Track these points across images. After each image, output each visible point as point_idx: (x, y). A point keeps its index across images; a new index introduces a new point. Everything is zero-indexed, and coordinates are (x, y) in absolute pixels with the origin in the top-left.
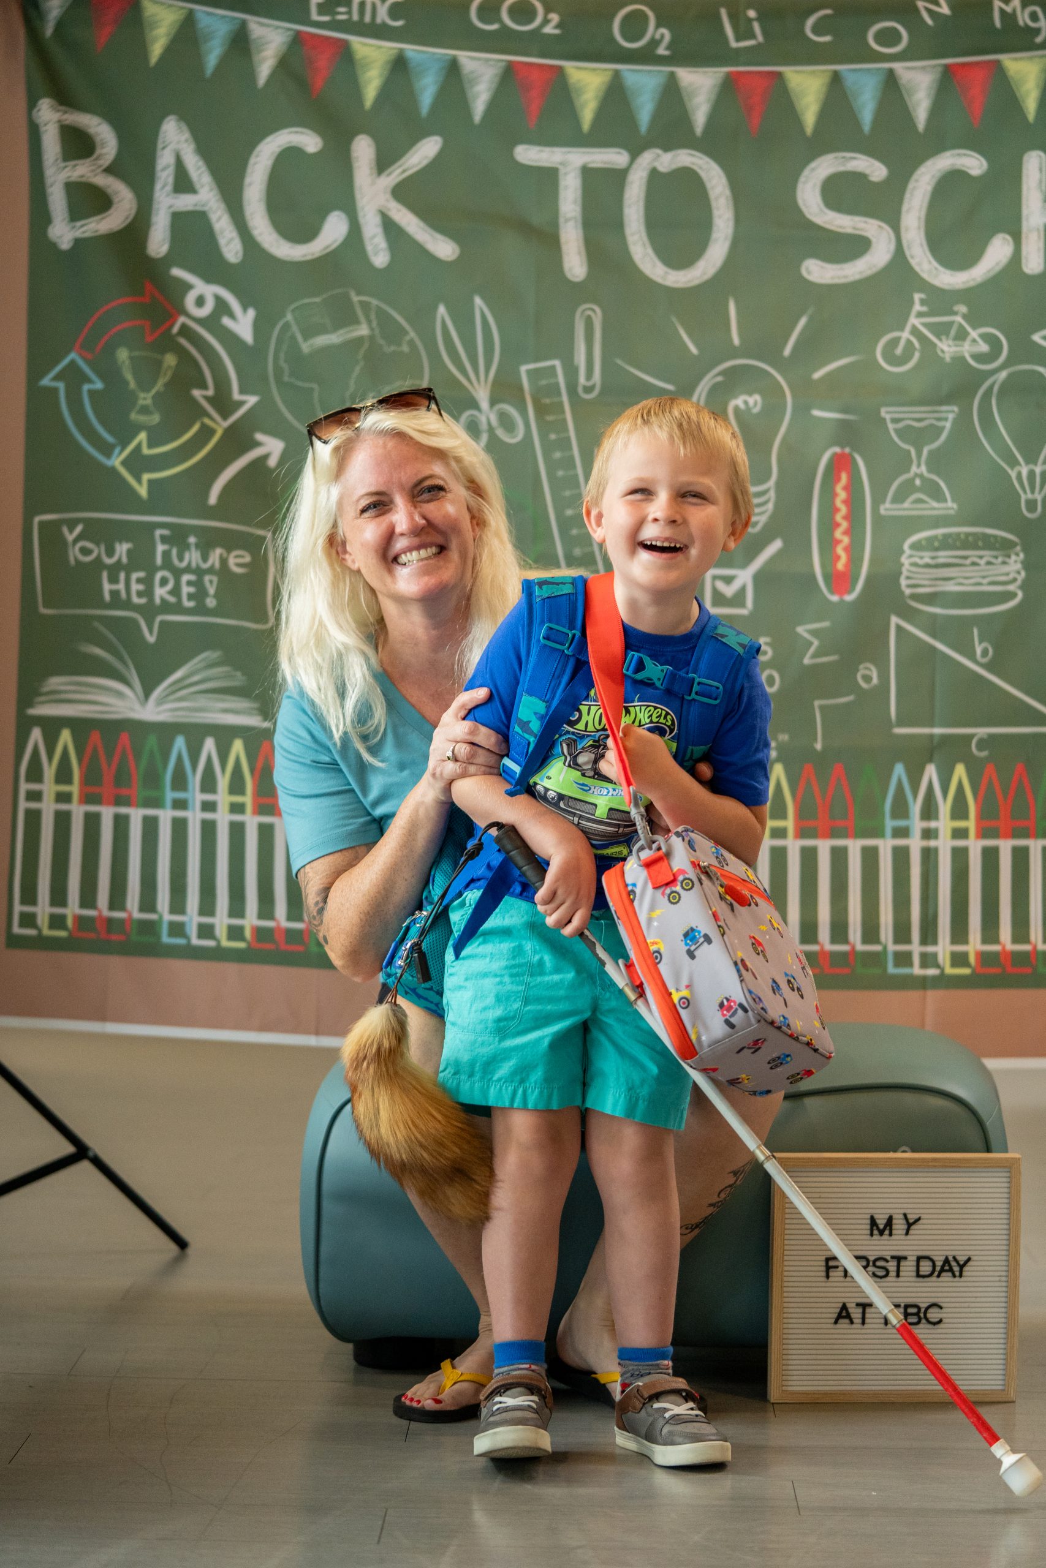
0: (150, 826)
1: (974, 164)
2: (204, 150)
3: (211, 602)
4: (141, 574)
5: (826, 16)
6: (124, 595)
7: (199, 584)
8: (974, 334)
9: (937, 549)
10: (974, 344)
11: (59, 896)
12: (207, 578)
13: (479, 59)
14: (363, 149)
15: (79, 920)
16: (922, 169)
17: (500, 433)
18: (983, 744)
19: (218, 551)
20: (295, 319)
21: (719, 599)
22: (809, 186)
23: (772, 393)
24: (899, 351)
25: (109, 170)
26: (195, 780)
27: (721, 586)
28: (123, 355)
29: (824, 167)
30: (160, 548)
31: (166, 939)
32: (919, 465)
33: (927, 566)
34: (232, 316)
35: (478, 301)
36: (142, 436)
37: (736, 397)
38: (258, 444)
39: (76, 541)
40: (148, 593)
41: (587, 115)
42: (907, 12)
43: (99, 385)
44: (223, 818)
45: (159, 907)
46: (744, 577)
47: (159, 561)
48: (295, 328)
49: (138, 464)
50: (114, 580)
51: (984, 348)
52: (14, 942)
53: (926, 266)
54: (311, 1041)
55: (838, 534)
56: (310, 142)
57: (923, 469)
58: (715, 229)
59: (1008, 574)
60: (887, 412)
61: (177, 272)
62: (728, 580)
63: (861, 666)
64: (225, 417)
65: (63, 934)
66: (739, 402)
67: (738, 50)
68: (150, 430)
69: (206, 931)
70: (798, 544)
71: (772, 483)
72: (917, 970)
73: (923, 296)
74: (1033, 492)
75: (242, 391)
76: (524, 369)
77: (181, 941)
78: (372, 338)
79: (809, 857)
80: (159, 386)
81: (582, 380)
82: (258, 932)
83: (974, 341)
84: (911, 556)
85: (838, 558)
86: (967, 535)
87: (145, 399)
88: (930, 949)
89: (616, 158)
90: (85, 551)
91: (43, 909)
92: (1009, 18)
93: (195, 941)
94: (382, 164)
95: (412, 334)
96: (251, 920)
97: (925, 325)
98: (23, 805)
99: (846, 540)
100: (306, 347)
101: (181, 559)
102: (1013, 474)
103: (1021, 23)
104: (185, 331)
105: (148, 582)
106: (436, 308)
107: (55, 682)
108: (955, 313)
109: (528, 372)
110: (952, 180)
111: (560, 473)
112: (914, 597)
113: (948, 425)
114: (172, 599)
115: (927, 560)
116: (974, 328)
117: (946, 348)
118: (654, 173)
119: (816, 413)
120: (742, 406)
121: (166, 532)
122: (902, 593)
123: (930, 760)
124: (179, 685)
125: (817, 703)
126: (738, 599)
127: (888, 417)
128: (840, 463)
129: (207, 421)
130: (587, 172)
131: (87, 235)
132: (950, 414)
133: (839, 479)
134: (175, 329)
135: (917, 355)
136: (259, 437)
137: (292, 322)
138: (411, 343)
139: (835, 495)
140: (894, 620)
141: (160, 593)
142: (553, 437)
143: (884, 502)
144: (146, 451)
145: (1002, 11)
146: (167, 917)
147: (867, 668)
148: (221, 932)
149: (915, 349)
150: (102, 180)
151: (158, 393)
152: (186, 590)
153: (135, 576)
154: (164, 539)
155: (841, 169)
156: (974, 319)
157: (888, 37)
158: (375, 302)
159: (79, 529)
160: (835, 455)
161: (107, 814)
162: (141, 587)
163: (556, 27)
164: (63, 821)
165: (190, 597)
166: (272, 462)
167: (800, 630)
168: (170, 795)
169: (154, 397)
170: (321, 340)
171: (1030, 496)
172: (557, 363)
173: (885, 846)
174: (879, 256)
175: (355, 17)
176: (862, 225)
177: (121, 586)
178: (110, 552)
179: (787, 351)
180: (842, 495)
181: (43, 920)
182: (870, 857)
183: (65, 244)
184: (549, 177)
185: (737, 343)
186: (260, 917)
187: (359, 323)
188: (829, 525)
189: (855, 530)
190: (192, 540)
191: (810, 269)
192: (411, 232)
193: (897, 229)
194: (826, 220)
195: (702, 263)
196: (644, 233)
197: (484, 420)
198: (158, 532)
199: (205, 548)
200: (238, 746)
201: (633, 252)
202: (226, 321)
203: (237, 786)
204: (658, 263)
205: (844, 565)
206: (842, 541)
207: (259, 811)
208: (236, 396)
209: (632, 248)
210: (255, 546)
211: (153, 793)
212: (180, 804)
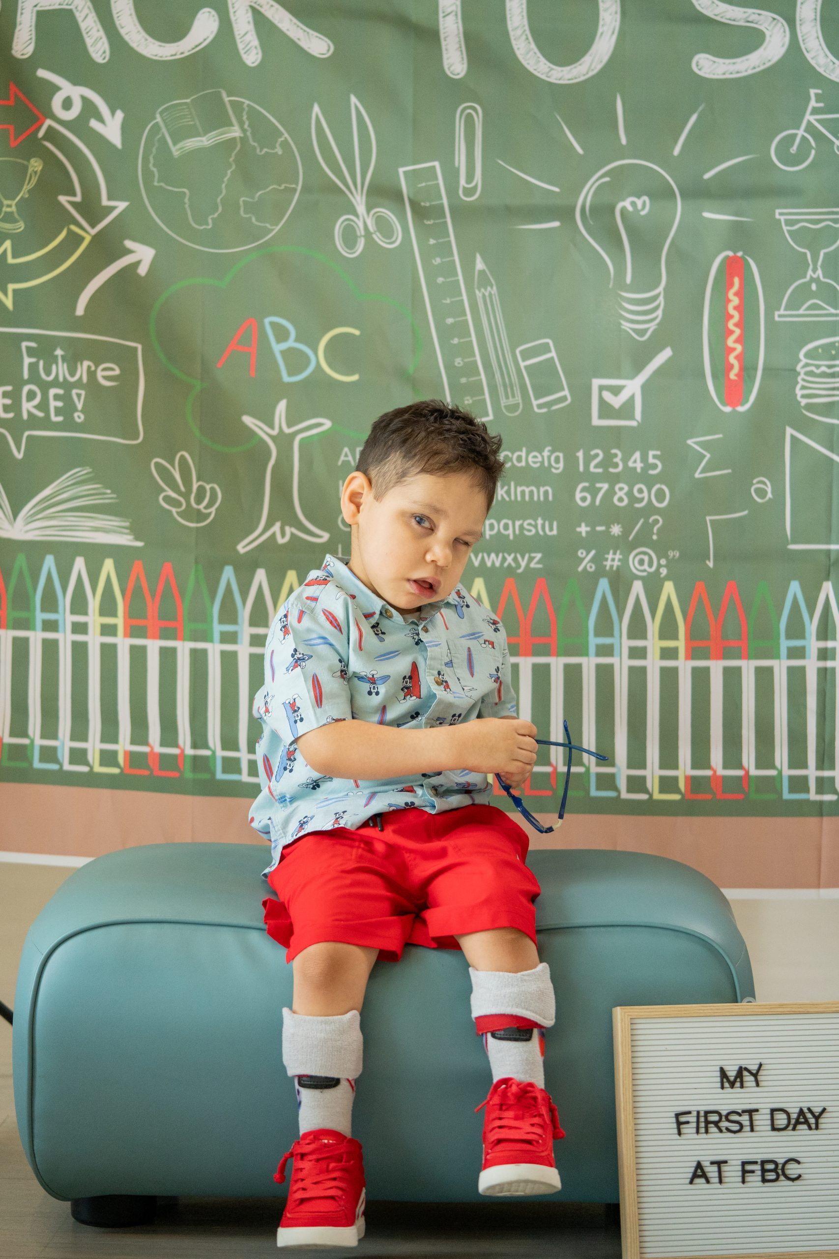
0: (21, 648)
3: (79, 417)
4: (9, 388)
7: (66, 398)
9: (834, 358)
12: (74, 392)
17: (377, 238)
19: (86, 363)
20: (164, 121)
21: (606, 410)
23: (661, 194)
24: (794, 150)
26: (65, 601)
27: (607, 396)
30: (27, 361)
31: (37, 764)
32: (815, 270)
33: (824, 375)
34: (101, 120)
35: (353, 99)
36: (8, 244)
37: (624, 200)
38: (129, 252)
40: (15, 407)
44: (94, 640)
45: (30, 732)
46: (633, 387)
47: (26, 376)
48: (164, 130)
53: (822, 60)
55: (730, 342)
57: (819, 272)
58: (601, 23)
60: (781, 214)
61: (42, 73)
62: (616, 391)
63: (755, 481)
64: (93, 226)
66: (627, 204)
68: (15, 238)
69: (78, 756)
70: (688, 353)
71: (661, 289)
72: (813, 796)
73: (820, 91)
75: (110, 198)
76: (401, 170)
77: (54, 767)
78: (244, 140)
79: (701, 678)
80: (24, 193)
81: (463, 182)
82: (130, 755)
84: (807, 365)
85: (731, 367)
87: (10, 206)
88: (827, 773)
93: (67, 767)
95: (286, 135)
96: (124, 745)
97: (821, 122)
99: (739, 348)
100: (176, 151)
101: (48, 373)
104: (52, 135)
105: (15, 396)
106: (312, 107)
109: (405, 172)
111: (440, 280)
112: (809, 407)
114: (41, 414)
115: (824, 369)
119: (707, 215)
120: (630, 209)
121: (33, 344)
122: (799, 403)
123: (827, 578)
124: (48, 504)
125: (708, 518)
126: (627, 410)
127: (782, 218)
128: (733, 267)
129: (73, 228)
133: (731, 285)
134: (41, 134)
135: (813, 152)
136: (128, 244)
137: (162, 124)
138: (285, 145)
139: (729, 301)
140: (789, 431)
141: (28, 407)
142: (432, 242)
143: (779, 310)
144: (10, 259)
146: (39, 742)
147: (759, 482)
148: (94, 757)
149: (812, 147)
151: (22, 197)
152: (53, 404)
154: (31, 352)
158: (247, 102)
160: (728, 258)
162: (8, 401)
165: (58, 411)
166: (142, 270)
167: (690, 442)
168: (40, 616)
169: (16, 205)
170: (192, 143)
172: (436, 164)
173: (780, 667)
174: (773, 49)
176: (754, 17)
179: (677, 151)
180: (735, 301)
182: (764, 677)
185: (624, 141)
186: (133, 742)
187: (231, 125)
188: (721, 332)
189: (748, 337)
190: (59, 352)
191: (702, 62)
192: (284, 29)
193: (791, 21)
194: (716, 12)
195: (587, 59)
196: (527, 28)
197: (361, 225)
198: (24, 344)
199: (73, 361)
200: (109, 566)
201: (515, 47)
202: (94, 124)
203: (108, 607)
204: (542, 59)
205: (736, 375)
206: (734, 349)
207: (131, 632)
208: (105, 202)
209: (514, 42)
210: (125, 358)
211: (23, 614)
212: (51, 626)
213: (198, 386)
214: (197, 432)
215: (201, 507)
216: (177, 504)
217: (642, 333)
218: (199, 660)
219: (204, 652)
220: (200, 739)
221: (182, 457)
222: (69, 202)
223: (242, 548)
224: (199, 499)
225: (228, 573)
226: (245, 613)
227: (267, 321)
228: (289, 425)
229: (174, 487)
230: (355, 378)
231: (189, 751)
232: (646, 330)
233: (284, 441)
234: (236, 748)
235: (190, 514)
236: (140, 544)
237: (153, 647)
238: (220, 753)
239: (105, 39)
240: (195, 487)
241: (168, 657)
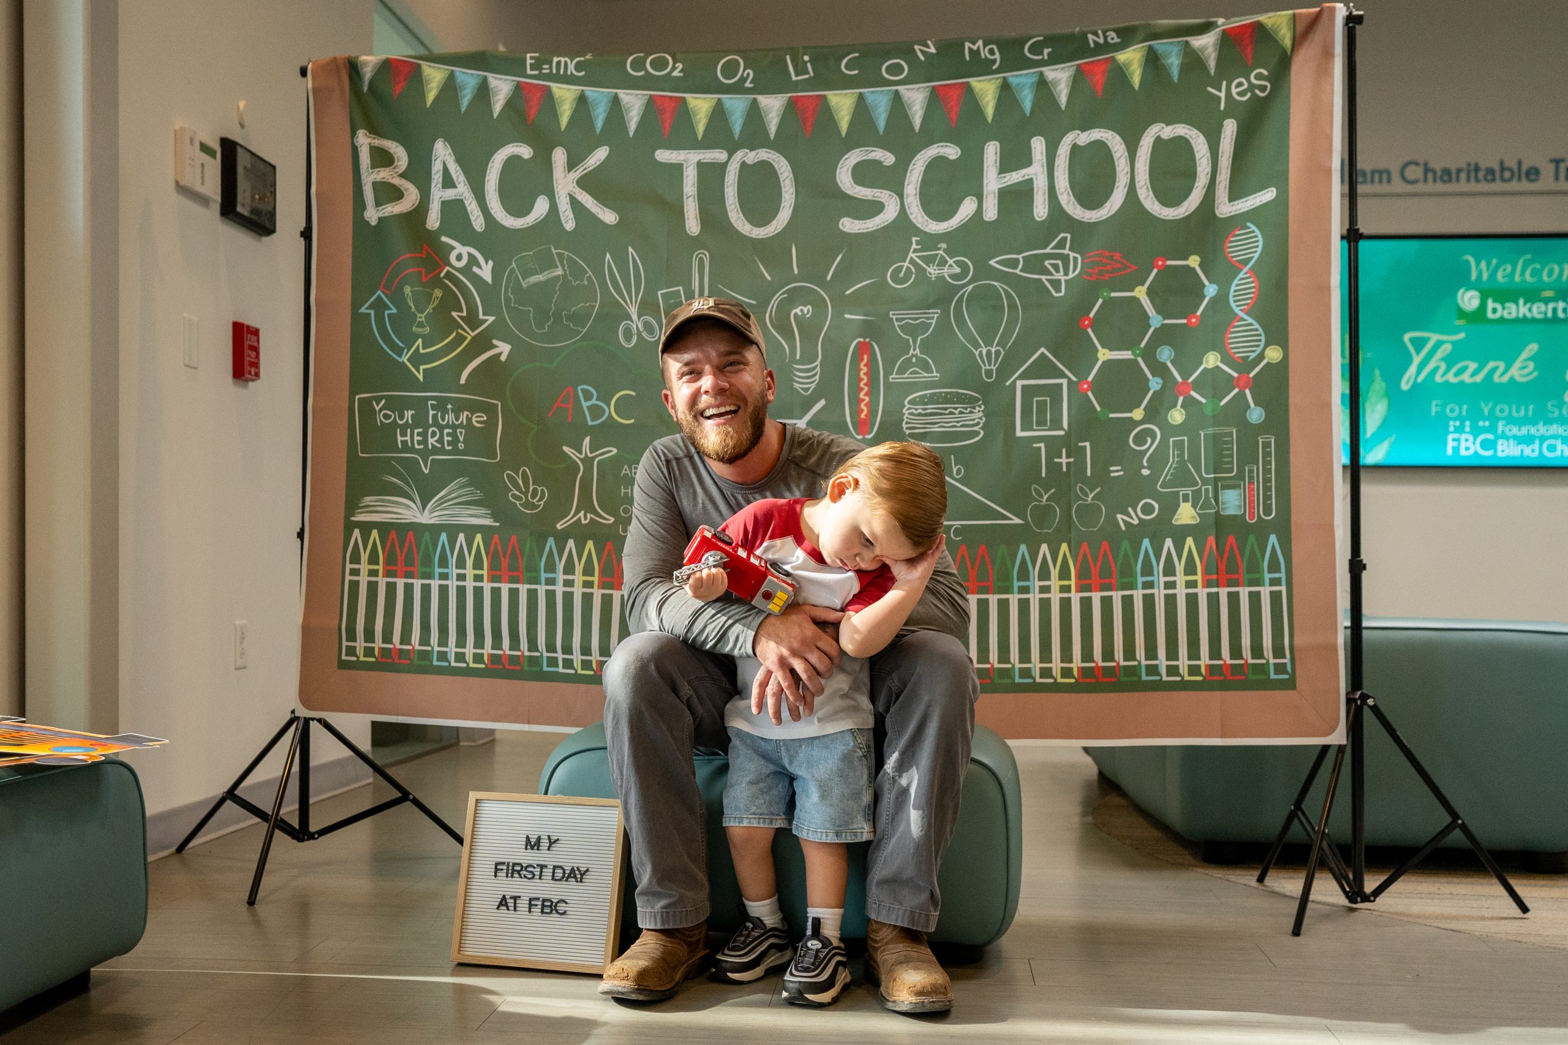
0: (426, 590)
1: (952, 152)
2: (459, 161)
3: (461, 446)
4: (421, 430)
5: (856, 57)
6: (410, 444)
7: (453, 435)
8: (951, 262)
9: (926, 404)
10: (951, 268)
11: (369, 636)
12: (458, 430)
13: (631, 94)
14: (559, 156)
15: (382, 650)
16: (918, 157)
17: (644, 334)
18: (957, 532)
19: (466, 413)
20: (517, 266)
22: (845, 169)
23: (818, 304)
24: (901, 275)
25: (402, 176)
26: (453, 560)
28: (408, 290)
29: (854, 157)
30: (431, 413)
31: (435, 662)
32: (914, 350)
33: (920, 415)
34: (480, 267)
35: (630, 249)
36: (420, 341)
37: (796, 308)
38: (496, 347)
39: (380, 410)
40: (424, 442)
41: (701, 129)
42: (908, 53)
43: (394, 311)
44: (470, 584)
45: (432, 642)
47: (431, 422)
48: (518, 271)
49: (417, 359)
50: (404, 434)
51: (958, 270)
52: (343, 665)
53: (920, 220)
54: (525, 727)
55: (862, 395)
56: (525, 152)
57: (918, 350)
58: (783, 199)
59: (974, 420)
60: (893, 314)
61: (444, 239)
64: (473, 331)
65: (373, 660)
66: (798, 310)
67: (797, 81)
68: (424, 337)
69: (460, 657)
70: (835, 402)
71: (818, 362)
73: (918, 239)
74: (990, 366)
75: (484, 314)
76: (659, 293)
77: (446, 664)
78: (565, 276)
80: (429, 310)
82: (491, 656)
83: (951, 266)
84: (909, 409)
85: (862, 411)
86: (946, 393)
87: (421, 317)
89: (718, 155)
90: (387, 417)
91: (360, 644)
92: (975, 54)
93: (453, 664)
94: (571, 165)
95: (590, 273)
96: (488, 650)
97: (918, 257)
98: (348, 578)
99: (867, 399)
100: (524, 284)
101: (443, 420)
102: (977, 353)
103: (983, 56)
104: (449, 275)
105: (424, 435)
106: (606, 255)
107: (368, 500)
108: (939, 249)
109: (662, 294)
110: (938, 162)
113: (934, 322)
114: (439, 446)
115: (919, 411)
116: (951, 258)
117: (932, 272)
118: (744, 165)
119: (847, 316)
120: (800, 313)
121: (435, 402)
122: (904, 432)
124: (443, 500)
127: (893, 317)
128: (863, 348)
129: (460, 331)
130: (700, 165)
131: (386, 215)
132: (935, 314)
133: (863, 359)
134: (442, 275)
135: (914, 276)
136: (495, 342)
137: (516, 268)
138: (589, 279)
139: (859, 369)
141: (431, 441)
143: (891, 375)
144: (422, 351)
145: (970, 49)
146: (437, 648)
148: (469, 658)
149: (912, 273)
150: (397, 181)
151: (429, 313)
152: (446, 438)
153: (416, 431)
154: (433, 407)
155: (865, 158)
156: (951, 253)
157: (896, 69)
158: (566, 253)
159: (383, 402)
160: (859, 343)
161: (400, 583)
162: (420, 438)
163: (680, 72)
164: (373, 587)
165: (449, 443)
166: (503, 358)
168: (438, 571)
169: (427, 316)
170: (534, 279)
171: (988, 367)
172: (681, 288)
174: (890, 214)
175: (554, 71)
176: (879, 194)
177: (408, 438)
178: (402, 417)
179: (829, 277)
180: (865, 370)
181: (360, 651)
183: (374, 222)
184: (677, 170)
185: (796, 272)
186: (493, 648)
187: (557, 267)
188: (855, 390)
189: (873, 392)
190: (449, 406)
191: (845, 223)
192: (589, 207)
193: (901, 196)
194: (855, 191)
195: (774, 222)
196: (737, 204)
197: (635, 327)
198: (430, 402)
199: (457, 413)
200: (479, 538)
201: (730, 216)
202: (475, 269)
203: (478, 565)
204: (746, 223)
205: (865, 415)
206: (863, 400)
207: (492, 579)
208: (481, 317)
209: (729, 214)
210: (490, 410)
211: (427, 570)
212: (444, 576)
213: (536, 428)
214: (534, 456)
215: (535, 501)
216: (520, 499)
217: (806, 390)
218: (532, 595)
219: (536, 590)
220: (533, 646)
221: (524, 470)
222: (459, 316)
223: (559, 526)
224: (533, 497)
225: (551, 541)
226: (560, 567)
227: (579, 388)
228: (591, 453)
229: (518, 488)
230: (632, 421)
231: (527, 653)
232: (809, 388)
233: (588, 461)
234: (556, 652)
235: (529, 505)
236: (497, 524)
237: (505, 588)
238: (545, 654)
239: (482, 217)
240: (531, 488)
241: (514, 594)
